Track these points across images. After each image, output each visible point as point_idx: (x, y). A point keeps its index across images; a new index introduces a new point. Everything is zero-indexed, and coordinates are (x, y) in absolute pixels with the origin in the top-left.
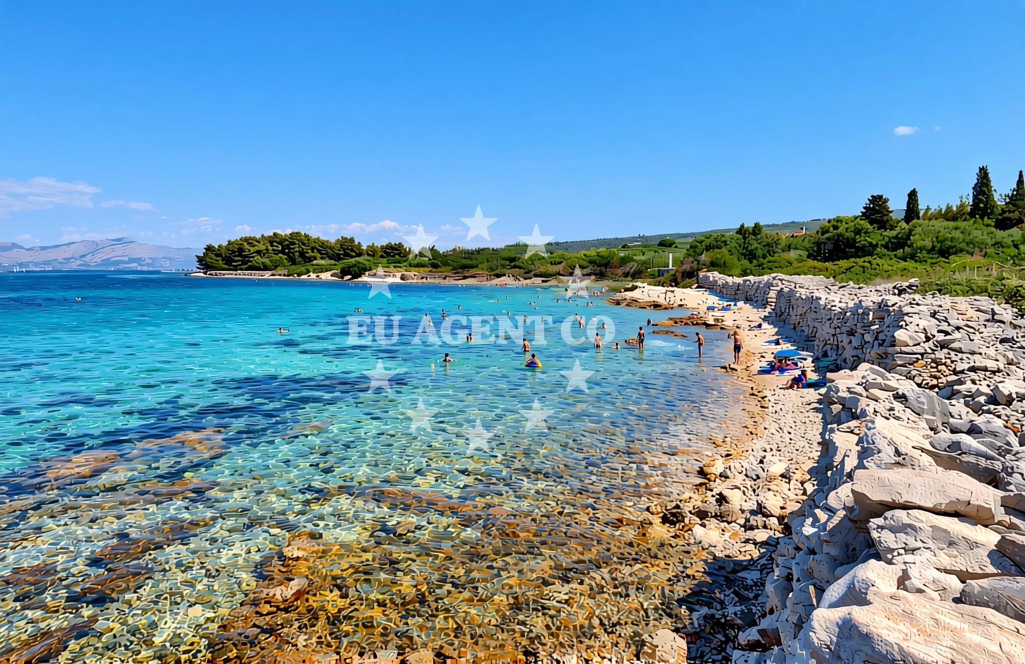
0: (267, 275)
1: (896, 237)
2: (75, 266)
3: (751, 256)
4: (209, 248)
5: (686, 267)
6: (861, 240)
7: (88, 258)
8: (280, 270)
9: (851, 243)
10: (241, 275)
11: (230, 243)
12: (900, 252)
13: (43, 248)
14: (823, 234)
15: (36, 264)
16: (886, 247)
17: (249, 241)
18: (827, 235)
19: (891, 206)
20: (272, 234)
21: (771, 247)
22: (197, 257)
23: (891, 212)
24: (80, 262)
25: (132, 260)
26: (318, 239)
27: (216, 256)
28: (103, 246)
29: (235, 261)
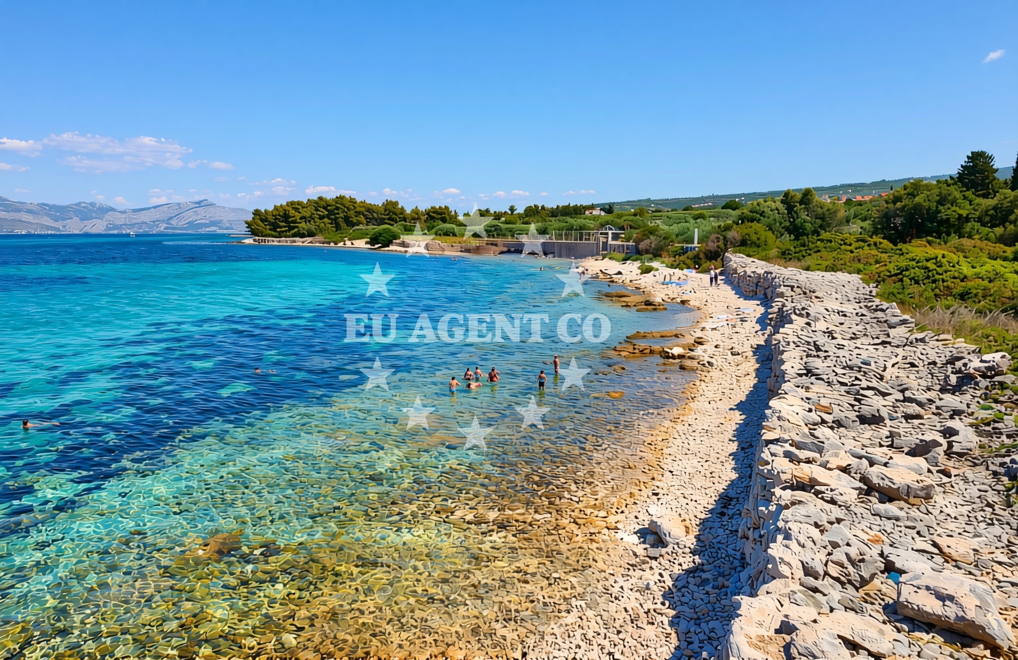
0: (306, 242)
1: (995, 208)
3: (797, 231)
5: (712, 246)
6: (947, 212)
7: (173, 221)
8: (319, 238)
9: (932, 216)
10: (285, 242)
11: (276, 208)
12: (999, 230)
13: (135, 211)
14: (894, 203)
16: (980, 220)
18: (899, 205)
19: (997, 164)
20: (317, 198)
21: (825, 220)
22: (246, 223)
23: (997, 170)
24: (167, 225)
25: (213, 223)
27: (262, 221)
28: (187, 209)
29: (281, 227)
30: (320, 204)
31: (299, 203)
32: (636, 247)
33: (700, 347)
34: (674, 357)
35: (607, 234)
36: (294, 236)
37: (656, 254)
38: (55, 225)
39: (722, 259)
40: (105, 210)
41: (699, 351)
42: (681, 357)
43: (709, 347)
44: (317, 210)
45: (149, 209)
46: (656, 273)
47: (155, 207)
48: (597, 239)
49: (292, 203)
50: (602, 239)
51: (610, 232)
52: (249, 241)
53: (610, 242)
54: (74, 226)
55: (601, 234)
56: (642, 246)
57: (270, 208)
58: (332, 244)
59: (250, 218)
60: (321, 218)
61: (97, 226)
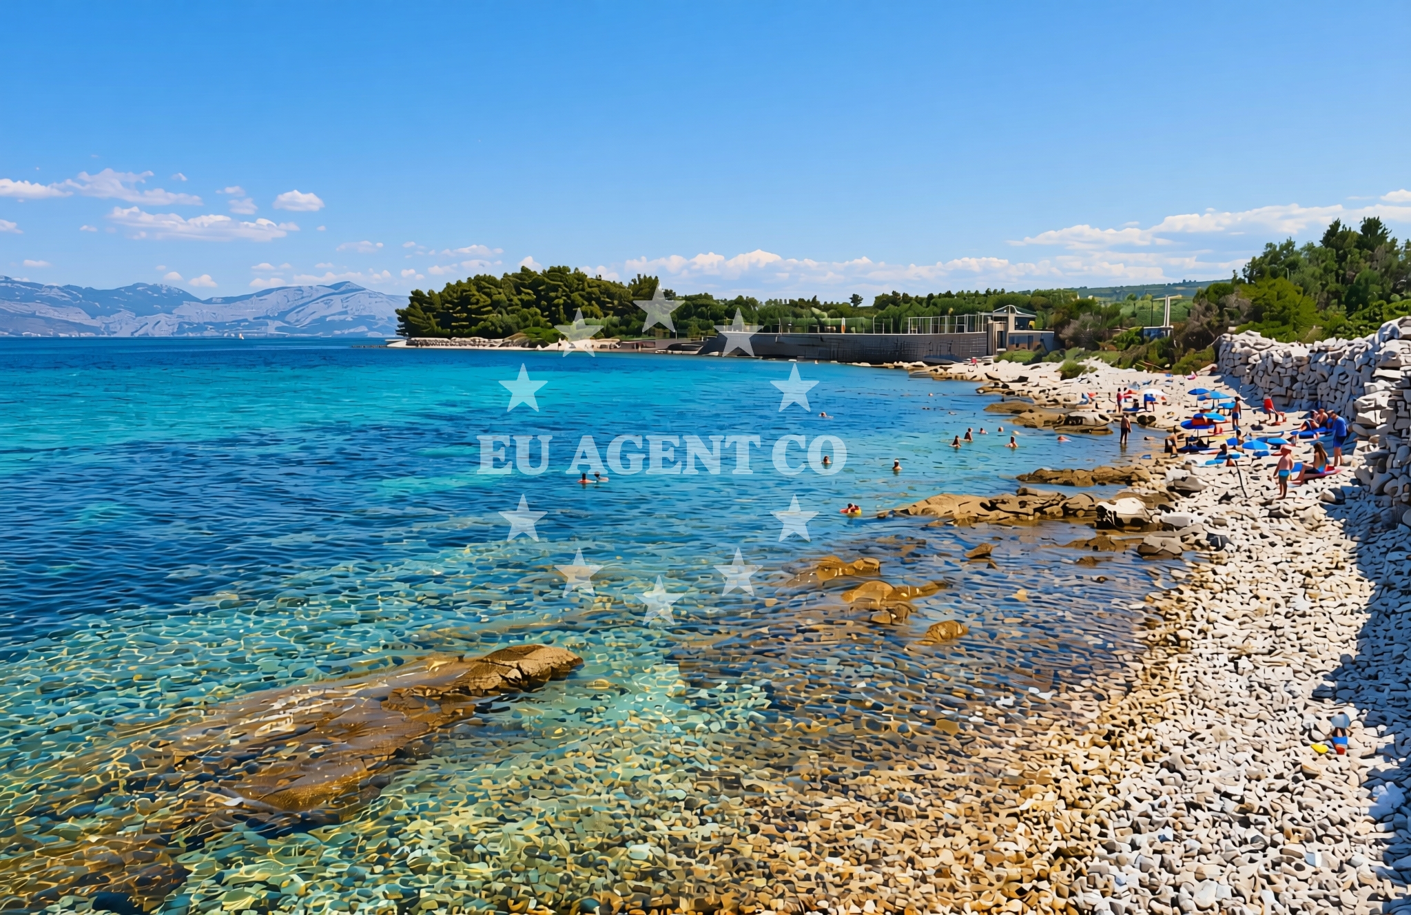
0: (497, 344)
2: (272, 329)
4: (417, 297)
5: (1195, 325)
7: (292, 317)
8: (520, 336)
10: (461, 344)
11: (449, 288)
13: (228, 300)
15: (218, 326)
17: (481, 283)
20: (519, 271)
22: (399, 313)
24: (279, 323)
25: (360, 320)
26: (599, 279)
27: (425, 310)
28: (315, 297)
29: (457, 320)
30: (524, 280)
31: (491, 280)
32: (1056, 337)
33: (1185, 503)
34: (1119, 524)
35: (1006, 319)
36: (479, 334)
37: (1093, 344)
38: (95, 323)
39: (1217, 349)
40: (174, 298)
41: (1182, 509)
42: (1139, 524)
43: (1207, 501)
44: (519, 292)
45: (249, 297)
46: (1091, 376)
47: (259, 294)
48: (988, 328)
49: (478, 279)
50: (998, 327)
51: (1012, 317)
52: (402, 344)
53: (1012, 330)
54: (124, 326)
55: (996, 319)
56: (1068, 332)
57: (439, 288)
58: (539, 347)
59: (405, 305)
60: (526, 304)
61: (162, 326)
